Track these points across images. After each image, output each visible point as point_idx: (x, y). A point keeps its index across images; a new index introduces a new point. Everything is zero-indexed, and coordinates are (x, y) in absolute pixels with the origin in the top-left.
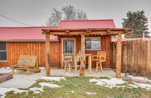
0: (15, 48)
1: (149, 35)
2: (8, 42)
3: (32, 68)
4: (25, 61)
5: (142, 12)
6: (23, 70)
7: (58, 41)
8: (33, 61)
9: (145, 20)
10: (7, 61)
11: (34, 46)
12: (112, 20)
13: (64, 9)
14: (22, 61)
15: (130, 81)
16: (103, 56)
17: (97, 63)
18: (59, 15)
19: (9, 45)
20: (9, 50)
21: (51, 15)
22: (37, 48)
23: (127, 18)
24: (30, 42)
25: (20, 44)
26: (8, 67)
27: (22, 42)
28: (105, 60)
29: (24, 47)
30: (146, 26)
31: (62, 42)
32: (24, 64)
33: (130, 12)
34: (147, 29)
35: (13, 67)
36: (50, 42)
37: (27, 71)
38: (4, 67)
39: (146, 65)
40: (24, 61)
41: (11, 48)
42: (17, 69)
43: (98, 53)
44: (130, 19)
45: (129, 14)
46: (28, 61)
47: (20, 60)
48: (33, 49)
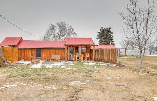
1: (114, 43)
5: (110, 28)
8: (58, 57)
9: (112, 33)
10: (41, 58)
12: (91, 38)
13: (58, 24)
15: (97, 63)
16: (88, 55)
17: (85, 58)
19: (42, 50)
20: (42, 53)
21: (49, 28)
23: (100, 31)
28: (88, 57)
30: (112, 37)
33: (102, 28)
34: (113, 39)
43: (85, 54)
44: (103, 32)
45: (102, 29)
48: (54, 52)
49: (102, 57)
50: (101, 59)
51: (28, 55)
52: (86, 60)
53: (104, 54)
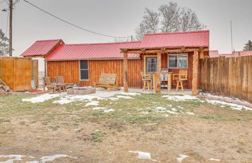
3: (112, 85)
7: (140, 58)
8: (112, 79)
10: (88, 80)
11: (115, 64)
13: (162, 9)
16: (184, 74)
17: (178, 82)
18: (154, 17)
19: (90, 63)
20: (91, 69)
22: (118, 67)
24: (111, 60)
25: (101, 63)
26: (90, 86)
28: (186, 79)
29: (105, 66)
31: (145, 59)
32: (104, 82)
36: (128, 60)
38: (86, 85)
39: (227, 83)
41: (92, 67)
43: (180, 71)
46: (108, 79)
48: (114, 67)
49: (224, 81)
50: (223, 87)
51: (66, 73)
52: (180, 88)
53: (230, 72)
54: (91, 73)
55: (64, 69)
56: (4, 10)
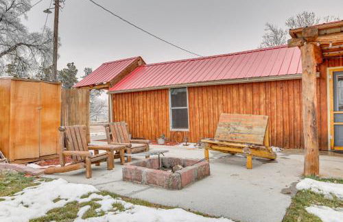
0: (204, 99)
2: (189, 88)
3: (258, 149)
4: (235, 129)
6: (229, 152)
7: (318, 75)
8: (255, 129)
10: (188, 130)
11: (249, 94)
14: (226, 130)
19: (192, 93)
20: (192, 106)
22: (255, 100)
24: (238, 85)
25: (215, 91)
26: (191, 142)
27: (218, 86)
29: (224, 98)
31: (329, 77)
32: (232, 138)
35: (207, 145)
37: (237, 155)
38: (182, 142)
40: (232, 130)
41: (196, 102)
42: (216, 150)
46: (242, 129)
47: (221, 126)
48: (245, 101)
51: (145, 116)
54: (194, 115)
55: (141, 107)
56: (47, 11)
